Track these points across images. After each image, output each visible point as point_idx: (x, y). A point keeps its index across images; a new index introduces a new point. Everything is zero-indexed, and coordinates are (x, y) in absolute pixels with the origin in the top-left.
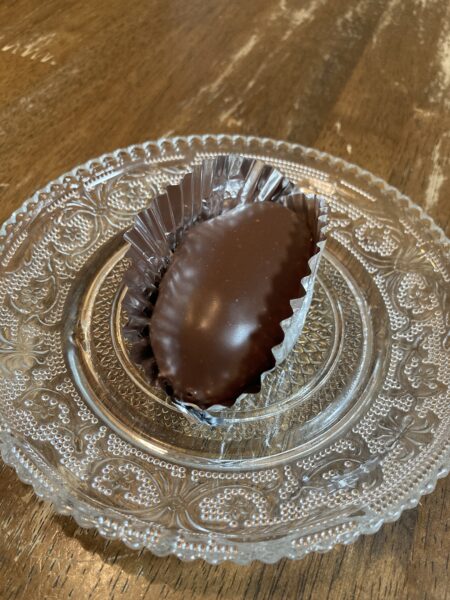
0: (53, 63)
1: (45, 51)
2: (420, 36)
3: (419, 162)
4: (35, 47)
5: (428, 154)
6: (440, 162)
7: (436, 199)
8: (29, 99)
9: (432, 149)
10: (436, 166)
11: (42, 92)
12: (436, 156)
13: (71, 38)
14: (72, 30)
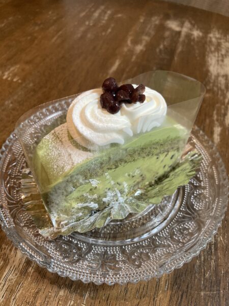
0: (20, 81)
1: (15, 75)
2: (197, 55)
3: (208, 121)
4: (9, 74)
5: (211, 116)
6: (217, 120)
7: (219, 140)
8: (10, 102)
9: (213, 114)
11: (15, 97)
12: (215, 117)
13: (27, 67)
14: (27, 63)
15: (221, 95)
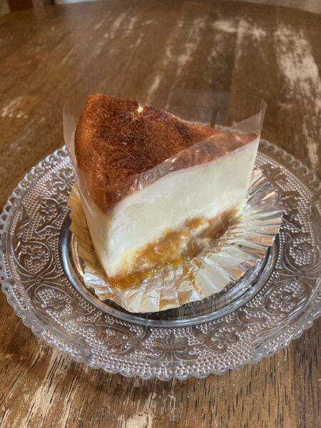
0: (26, 117)
1: (18, 110)
2: (264, 59)
3: (297, 138)
4: (9, 109)
5: (300, 131)
6: (310, 135)
7: (317, 159)
8: (17, 144)
9: (301, 128)
10: (308, 138)
11: (24, 137)
12: (306, 132)
13: (34, 99)
14: (32, 93)
15: (307, 104)
